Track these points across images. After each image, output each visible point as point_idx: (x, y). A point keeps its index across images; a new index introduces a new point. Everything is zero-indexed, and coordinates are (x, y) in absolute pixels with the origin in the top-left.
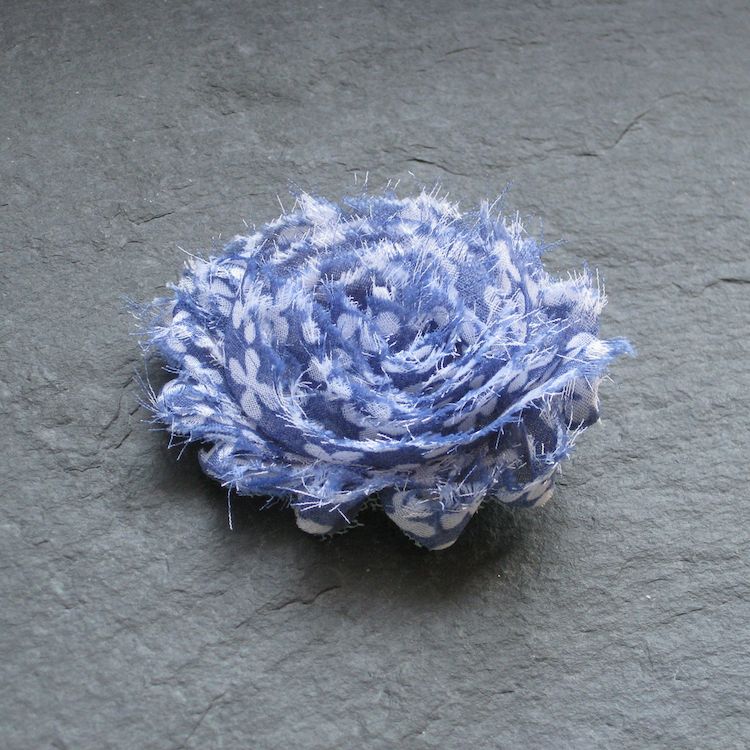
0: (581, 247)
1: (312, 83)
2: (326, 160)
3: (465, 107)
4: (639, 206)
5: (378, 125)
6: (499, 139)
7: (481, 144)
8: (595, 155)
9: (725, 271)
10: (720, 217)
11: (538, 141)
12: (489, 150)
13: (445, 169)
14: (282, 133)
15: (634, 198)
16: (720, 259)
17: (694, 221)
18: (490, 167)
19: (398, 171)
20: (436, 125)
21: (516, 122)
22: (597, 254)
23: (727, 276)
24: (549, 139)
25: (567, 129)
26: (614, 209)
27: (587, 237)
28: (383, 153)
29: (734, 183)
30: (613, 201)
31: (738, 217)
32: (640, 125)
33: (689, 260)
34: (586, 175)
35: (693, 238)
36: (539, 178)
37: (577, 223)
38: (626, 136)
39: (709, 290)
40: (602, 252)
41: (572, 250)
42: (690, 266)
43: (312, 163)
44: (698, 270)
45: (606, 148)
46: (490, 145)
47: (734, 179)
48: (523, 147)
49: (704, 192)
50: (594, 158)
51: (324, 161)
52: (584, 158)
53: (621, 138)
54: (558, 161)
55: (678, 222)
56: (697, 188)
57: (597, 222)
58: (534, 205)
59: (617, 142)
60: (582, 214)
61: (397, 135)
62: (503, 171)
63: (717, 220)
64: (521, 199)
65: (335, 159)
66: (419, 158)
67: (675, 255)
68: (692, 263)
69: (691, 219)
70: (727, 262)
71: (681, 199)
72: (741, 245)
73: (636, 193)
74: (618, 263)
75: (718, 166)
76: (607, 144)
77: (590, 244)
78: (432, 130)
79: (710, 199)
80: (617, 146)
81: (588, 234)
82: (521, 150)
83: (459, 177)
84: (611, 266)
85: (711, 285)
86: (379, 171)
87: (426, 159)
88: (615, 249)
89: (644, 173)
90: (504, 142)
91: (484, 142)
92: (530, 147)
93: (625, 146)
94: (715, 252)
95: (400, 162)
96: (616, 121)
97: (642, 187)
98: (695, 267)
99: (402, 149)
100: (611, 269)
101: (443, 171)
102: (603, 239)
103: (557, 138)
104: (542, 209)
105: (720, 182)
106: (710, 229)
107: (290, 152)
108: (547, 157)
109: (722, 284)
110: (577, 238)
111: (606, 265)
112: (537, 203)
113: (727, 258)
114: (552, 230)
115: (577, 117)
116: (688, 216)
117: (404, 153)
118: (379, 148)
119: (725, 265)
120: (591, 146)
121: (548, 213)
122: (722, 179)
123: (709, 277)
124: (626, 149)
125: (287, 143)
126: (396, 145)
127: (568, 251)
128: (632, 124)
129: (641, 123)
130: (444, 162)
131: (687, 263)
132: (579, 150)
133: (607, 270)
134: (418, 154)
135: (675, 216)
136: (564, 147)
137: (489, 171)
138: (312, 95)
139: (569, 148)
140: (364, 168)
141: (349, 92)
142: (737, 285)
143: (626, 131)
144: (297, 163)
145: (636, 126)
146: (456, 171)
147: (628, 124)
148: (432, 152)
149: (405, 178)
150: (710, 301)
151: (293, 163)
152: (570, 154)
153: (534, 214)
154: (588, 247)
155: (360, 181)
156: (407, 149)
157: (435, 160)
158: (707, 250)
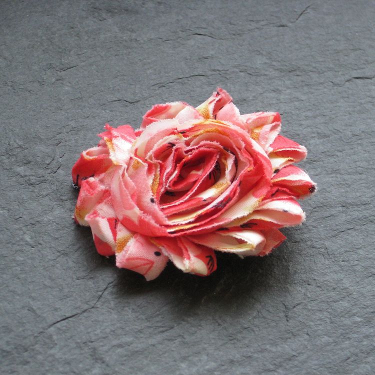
0: (282, 67)
1: (143, 4)
3: (221, 9)
4: (309, 47)
5: (178, 20)
6: (238, 22)
7: (229, 25)
8: (287, 26)
9: (355, 74)
11: (258, 21)
12: (233, 27)
13: (212, 37)
14: (130, 27)
15: (307, 44)
16: (352, 69)
17: (339, 52)
18: (234, 34)
19: (189, 40)
20: (206, 17)
21: (246, 14)
22: (290, 70)
23: (357, 76)
24: (263, 20)
25: (272, 15)
26: (297, 50)
27: (284, 63)
28: (180, 32)
29: (357, 34)
30: (297, 46)
31: (360, 49)
33: (336, 70)
34: (283, 35)
35: (338, 60)
36: (259, 38)
37: (279, 57)
38: (301, 17)
39: (347, 83)
40: (293, 69)
41: (278, 70)
43: (145, 39)
44: (342, 74)
45: (292, 22)
46: (234, 25)
47: (357, 32)
48: (250, 25)
49: (343, 39)
50: (286, 27)
51: (151, 38)
52: (281, 28)
53: (299, 17)
54: (268, 30)
55: (330, 53)
56: (339, 38)
57: (290, 56)
58: (257, 51)
59: (297, 19)
60: (281, 53)
61: (187, 24)
62: (241, 36)
63: (350, 51)
64: (250, 48)
65: (157, 36)
67: (330, 68)
68: (339, 72)
69: (336, 51)
70: (356, 70)
71: (331, 43)
72: (362, 62)
73: (308, 42)
74: (301, 74)
75: (348, 27)
76: (292, 20)
77: (286, 66)
78: (205, 20)
79: (345, 42)
80: (298, 21)
81: (285, 61)
82: (249, 26)
83: (219, 41)
84: (298, 75)
85: (348, 81)
86: (179, 40)
87: (202, 33)
88: (299, 68)
89: (312, 32)
90: (241, 23)
91: (231, 24)
92: (254, 25)
94: (350, 66)
95: (189, 35)
96: (296, 10)
97: (310, 39)
98: (340, 73)
99: (189, 30)
100: (298, 77)
102: (293, 63)
103: (267, 20)
104: (261, 52)
105: (350, 34)
106: (346, 56)
107: (135, 35)
108: (262, 29)
109: (354, 80)
110: (279, 64)
111: (294, 75)
112: (259, 49)
113: (355, 68)
114: (267, 61)
115: (276, 10)
116: (335, 50)
117: (191, 32)
118: (178, 30)
119: (355, 71)
120: (284, 22)
121: (264, 53)
122: (351, 32)
123: (347, 77)
124: (302, 22)
125: (133, 31)
126: (187, 28)
127: (276, 70)
128: (304, 11)
129: (309, 10)
130: (211, 34)
131: (336, 72)
132: (279, 24)
133: (295, 77)
134: (198, 32)
135: (328, 50)
136: (271, 24)
137: (234, 36)
138: (144, 9)
139: (273, 23)
140: (171, 40)
141: (162, 6)
142: (361, 80)
143: (302, 14)
144: (138, 39)
145: (306, 12)
146: (217, 38)
147: (302, 11)
148: (205, 30)
149: (192, 42)
150: (348, 88)
151: (136, 39)
152: (274, 26)
153: (258, 55)
154: (285, 67)
155: (170, 45)
156: (192, 30)
157: (206, 34)
158: (346, 65)
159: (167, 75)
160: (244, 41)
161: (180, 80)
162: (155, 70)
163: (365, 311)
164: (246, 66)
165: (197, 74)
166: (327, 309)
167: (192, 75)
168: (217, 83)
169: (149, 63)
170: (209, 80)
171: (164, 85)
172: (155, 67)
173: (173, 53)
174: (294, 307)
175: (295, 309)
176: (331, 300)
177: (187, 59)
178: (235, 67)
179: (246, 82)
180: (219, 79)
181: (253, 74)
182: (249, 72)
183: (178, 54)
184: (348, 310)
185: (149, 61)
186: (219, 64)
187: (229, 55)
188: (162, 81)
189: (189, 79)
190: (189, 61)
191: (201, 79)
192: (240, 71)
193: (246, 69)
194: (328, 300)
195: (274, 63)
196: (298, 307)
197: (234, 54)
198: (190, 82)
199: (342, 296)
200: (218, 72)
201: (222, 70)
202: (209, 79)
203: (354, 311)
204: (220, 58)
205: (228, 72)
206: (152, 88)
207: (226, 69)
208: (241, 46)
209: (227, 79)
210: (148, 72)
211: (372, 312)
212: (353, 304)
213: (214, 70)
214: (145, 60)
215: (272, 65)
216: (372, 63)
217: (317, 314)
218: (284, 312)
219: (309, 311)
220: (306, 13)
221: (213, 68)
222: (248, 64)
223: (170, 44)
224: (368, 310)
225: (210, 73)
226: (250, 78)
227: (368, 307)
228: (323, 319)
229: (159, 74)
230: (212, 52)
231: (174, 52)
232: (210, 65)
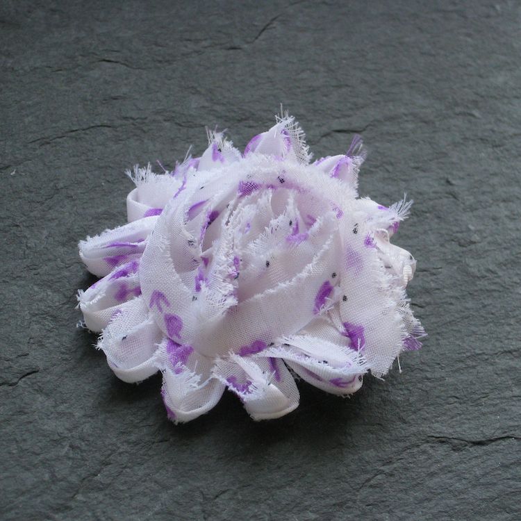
0: (228, 114)
1: (29, 12)
2: (37, 65)
3: (143, 21)
4: (271, 82)
5: (77, 38)
6: (167, 41)
7: (153, 46)
8: (240, 49)
9: (336, 125)
10: (333, 86)
11: (197, 41)
12: (160, 50)
13: (127, 66)
14: (6, 48)
15: (268, 78)
16: (333, 117)
17: (314, 90)
18: (160, 62)
19: (92, 69)
20: (121, 34)
21: (181, 29)
22: (240, 119)
23: (339, 128)
24: (205, 40)
25: (220, 31)
26: (254, 86)
27: (232, 107)
28: (80, 57)
29: (344, 62)
30: (252, 80)
31: (347, 86)
32: (274, 25)
33: (309, 118)
34: (232, 63)
35: (313, 102)
36: (197, 67)
37: (225, 97)
38: (264, 33)
39: (324, 139)
40: (244, 117)
41: (221, 117)
42: (310, 123)
43: (27, 68)
44: (316, 126)
45: (248, 43)
46: (162, 46)
47: (345, 59)
48: (186, 46)
49: (322, 69)
50: (239, 51)
51: (36, 66)
52: (231, 52)
53: (259, 35)
54: (212, 54)
55: (302, 92)
56: (316, 67)
57: (240, 96)
58: (193, 87)
59: (257, 38)
60: (229, 90)
61: (91, 44)
62: (170, 64)
63: (332, 88)
64: (183, 83)
65: (45, 64)
66: (107, 59)
67: (299, 116)
68: (312, 121)
69: (311, 89)
70: (338, 118)
71: (304, 75)
72: (349, 105)
73: (270, 73)
74: (255, 125)
75: (332, 50)
76: (249, 39)
77: (235, 112)
78: (118, 38)
79: (326, 74)
80: (257, 41)
81: (233, 105)
82: (184, 49)
83: (137, 71)
84: (250, 127)
85: (326, 135)
86: (77, 70)
87: (113, 59)
88: (253, 114)
89: (277, 59)
90: (171, 44)
91: (157, 44)
92: (191, 46)
93: (263, 40)
94: (329, 112)
95: (93, 62)
96: (256, 23)
97: (274, 68)
98: (314, 124)
99: (94, 53)
100: (250, 129)
101: (125, 67)
102: (244, 107)
103: (211, 39)
104: (198, 89)
105: (333, 61)
106: (326, 96)
107: (11, 61)
108: (203, 53)
109: (334, 134)
110: (224, 108)
111: (246, 126)
112: (196, 85)
113: (338, 116)
114: (206, 104)
115: (227, 22)
116: (310, 87)
117: (96, 56)
118: (77, 54)
119: (337, 120)
120: (237, 42)
121: (203, 91)
122: (335, 59)
123: (325, 129)
124: (263, 43)
125: (9, 55)
126: (90, 51)
127: (218, 117)
128: (268, 25)
129: (275, 24)
130: (126, 60)
131: (308, 121)
132: (228, 45)
133: (247, 129)
134: (106, 56)
135: (299, 87)
136: (216, 45)
137: (159, 65)
138: (29, 20)
139: (221, 44)
140: (66, 69)
141: (57, 16)
142: (345, 134)
143: (263, 30)
144: (16, 68)
145: (271, 26)
146: (134, 67)
147: (265, 24)
148: (118, 54)
149: (95, 73)
150: (325, 147)
151: (13, 69)
152: (221, 49)
153: (193, 94)
154: (233, 114)
155: (62, 78)
156: (98, 53)
157: (118, 60)
158: (323, 111)
159: (54, 125)
160: (174, 71)
161: (73, 134)
162: (37, 117)
163: (323, 502)
164: (174, 112)
165: (99, 124)
166: (265, 500)
167: (92, 125)
168: (129, 138)
169: (29, 106)
170: (115, 133)
171: (48, 140)
172: (38, 113)
173: (66, 91)
174: (217, 496)
175: (217, 500)
176: (273, 484)
177: (86, 100)
178: (157, 113)
179: (172, 136)
180: (132, 132)
181: (183, 124)
182: (178, 122)
183: (74, 92)
184: (298, 501)
185: (30, 103)
186: (134, 107)
187: (150, 93)
188: (46, 135)
189: (88, 132)
190: (89, 103)
191: (105, 132)
192: (165, 120)
193: (173, 117)
194: (269, 486)
195: (217, 108)
196: (222, 496)
197: (158, 92)
198: (87, 137)
199: (290, 479)
200: (131, 121)
201: (138, 118)
202: (116, 131)
203: (307, 503)
204: (137, 99)
205: (146, 121)
206: (30, 146)
207: (143, 117)
208: (169, 80)
209: (144, 132)
210: (27, 120)
211: (334, 505)
212: (305, 492)
213: (126, 118)
214: (23, 102)
215: (214, 110)
216: (362, 108)
217: (250, 507)
218: (201, 504)
219: (239, 503)
220: (271, 28)
221: (124, 114)
222: (177, 109)
223: (64, 76)
224: (328, 501)
225: (118, 122)
226: (180, 130)
227: (328, 496)
228: (260, 515)
229: (42, 124)
230: (124, 90)
231: (68, 88)
232: (120, 110)
